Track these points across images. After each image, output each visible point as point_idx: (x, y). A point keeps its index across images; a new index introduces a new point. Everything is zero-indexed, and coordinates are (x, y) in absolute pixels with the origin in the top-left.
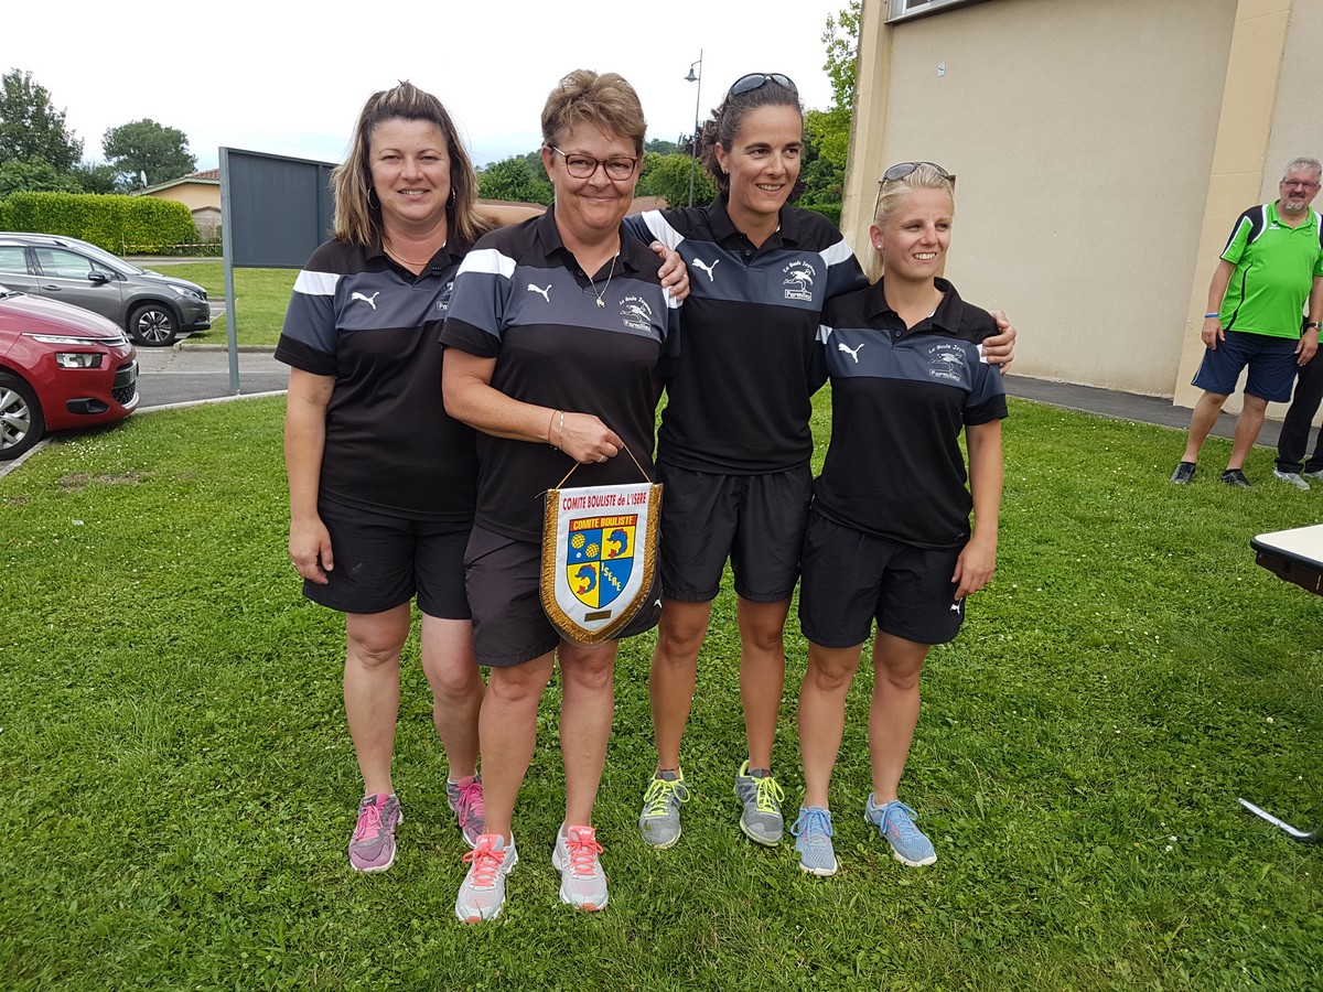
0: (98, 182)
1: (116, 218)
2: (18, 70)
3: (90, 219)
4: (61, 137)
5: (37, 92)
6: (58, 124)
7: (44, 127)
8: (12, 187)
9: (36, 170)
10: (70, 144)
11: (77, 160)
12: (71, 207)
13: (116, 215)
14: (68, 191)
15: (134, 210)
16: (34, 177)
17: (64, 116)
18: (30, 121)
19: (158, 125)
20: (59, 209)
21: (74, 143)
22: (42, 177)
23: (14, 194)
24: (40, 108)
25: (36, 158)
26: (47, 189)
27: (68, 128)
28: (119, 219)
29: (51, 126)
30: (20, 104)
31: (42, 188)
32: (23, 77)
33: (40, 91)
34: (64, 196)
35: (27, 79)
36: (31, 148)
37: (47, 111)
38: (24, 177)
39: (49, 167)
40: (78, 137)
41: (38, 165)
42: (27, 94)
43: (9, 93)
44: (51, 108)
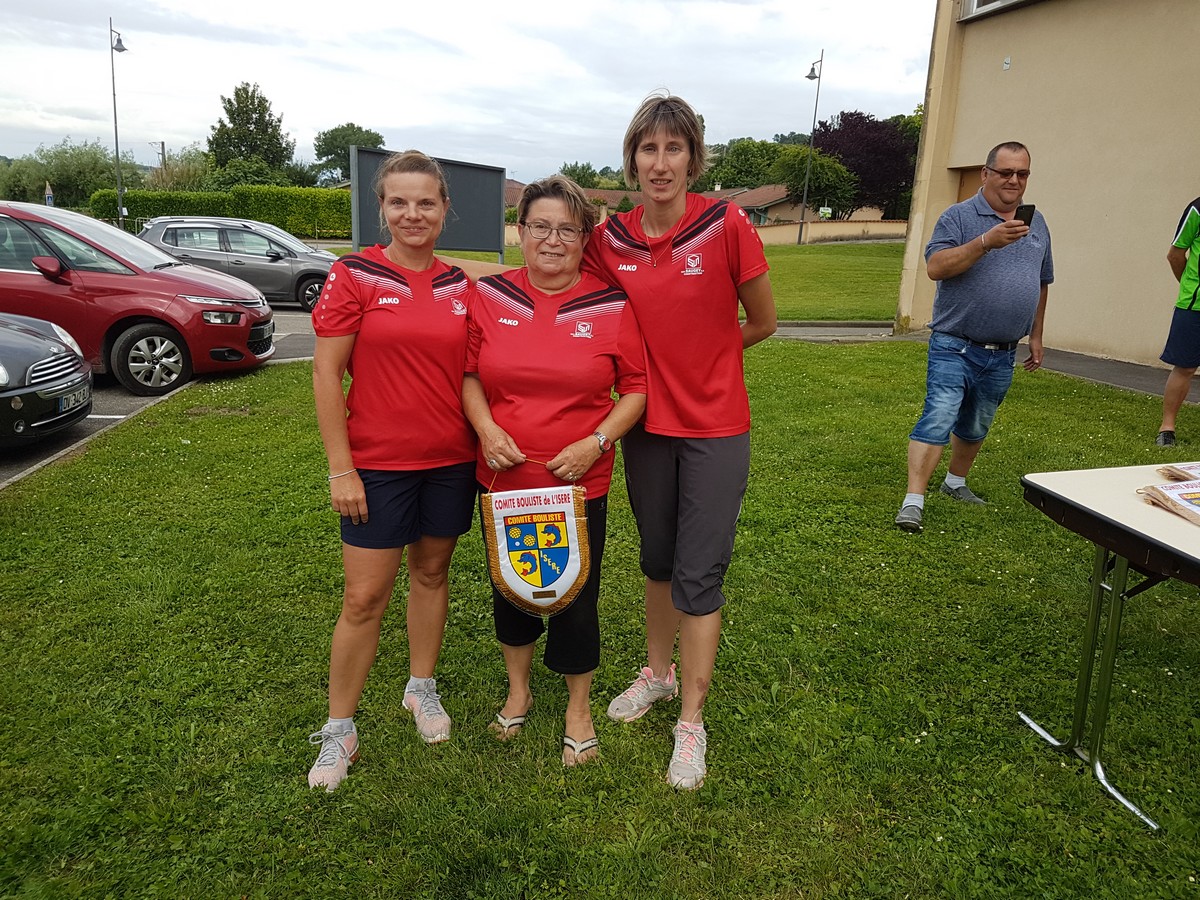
0: (304, 178)
1: (315, 207)
2: (247, 84)
3: (294, 208)
4: (278, 139)
5: (260, 102)
6: (276, 128)
7: (265, 131)
8: (235, 181)
9: (255, 167)
10: (284, 145)
11: (290, 158)
12: (280, 198)
13: (314, 204)
14: (278, 184)
15: (329, 201)
16: (253, 173)
17: (280, 121)
18: (253, 126)
19: (360, 129)
20: (269, 199)
21: (287, 145)
22: (259, 172)
23: (237, 187)
24: (262, 116)
25: (254, 157)
26: (264, 183)
27: (283, 130)
28: (317, 208)
29: (270, 130)
30: (246, 112)
31: (258, 182)
32: (251, 89)
33: (263, 101)
34: (274, 188)
35: (254, 91)
36: (253, 149)
37: (267, 118)
38: (245, 173)
39: (264, 165)
40: (290, 139)
41: (257, 162)
42: (253, 103)
43: (238, 103)
44: (270, 115)
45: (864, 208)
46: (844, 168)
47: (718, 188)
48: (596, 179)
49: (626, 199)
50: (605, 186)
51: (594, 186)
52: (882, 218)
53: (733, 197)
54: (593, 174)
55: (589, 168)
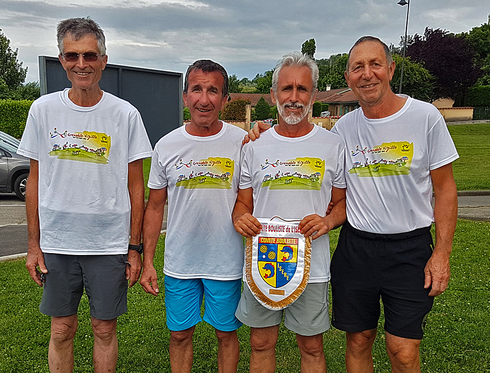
4: (15, 67)
6: (13, 59)
21: (21, 71)
24: (3, 51)
29: (9, 61)
33: (4, 40)
45: (440, 99)
46: (426, 71)
47: (328, 89)
48: (239, 87)
49: (262, 99)
50: (246, 91)
51: (239, 91)
52: (453, 106)
53: (341, 95)
54: (237, 83)
55: (235, 79)
